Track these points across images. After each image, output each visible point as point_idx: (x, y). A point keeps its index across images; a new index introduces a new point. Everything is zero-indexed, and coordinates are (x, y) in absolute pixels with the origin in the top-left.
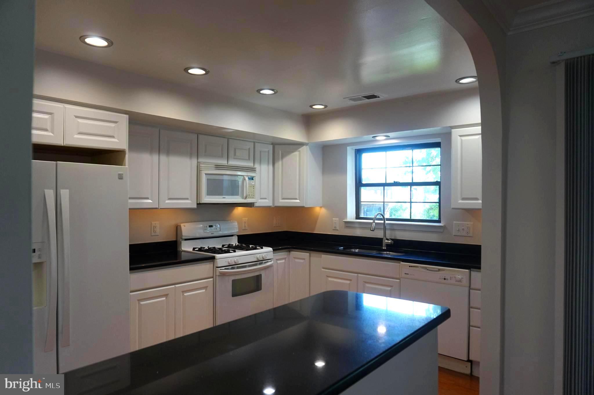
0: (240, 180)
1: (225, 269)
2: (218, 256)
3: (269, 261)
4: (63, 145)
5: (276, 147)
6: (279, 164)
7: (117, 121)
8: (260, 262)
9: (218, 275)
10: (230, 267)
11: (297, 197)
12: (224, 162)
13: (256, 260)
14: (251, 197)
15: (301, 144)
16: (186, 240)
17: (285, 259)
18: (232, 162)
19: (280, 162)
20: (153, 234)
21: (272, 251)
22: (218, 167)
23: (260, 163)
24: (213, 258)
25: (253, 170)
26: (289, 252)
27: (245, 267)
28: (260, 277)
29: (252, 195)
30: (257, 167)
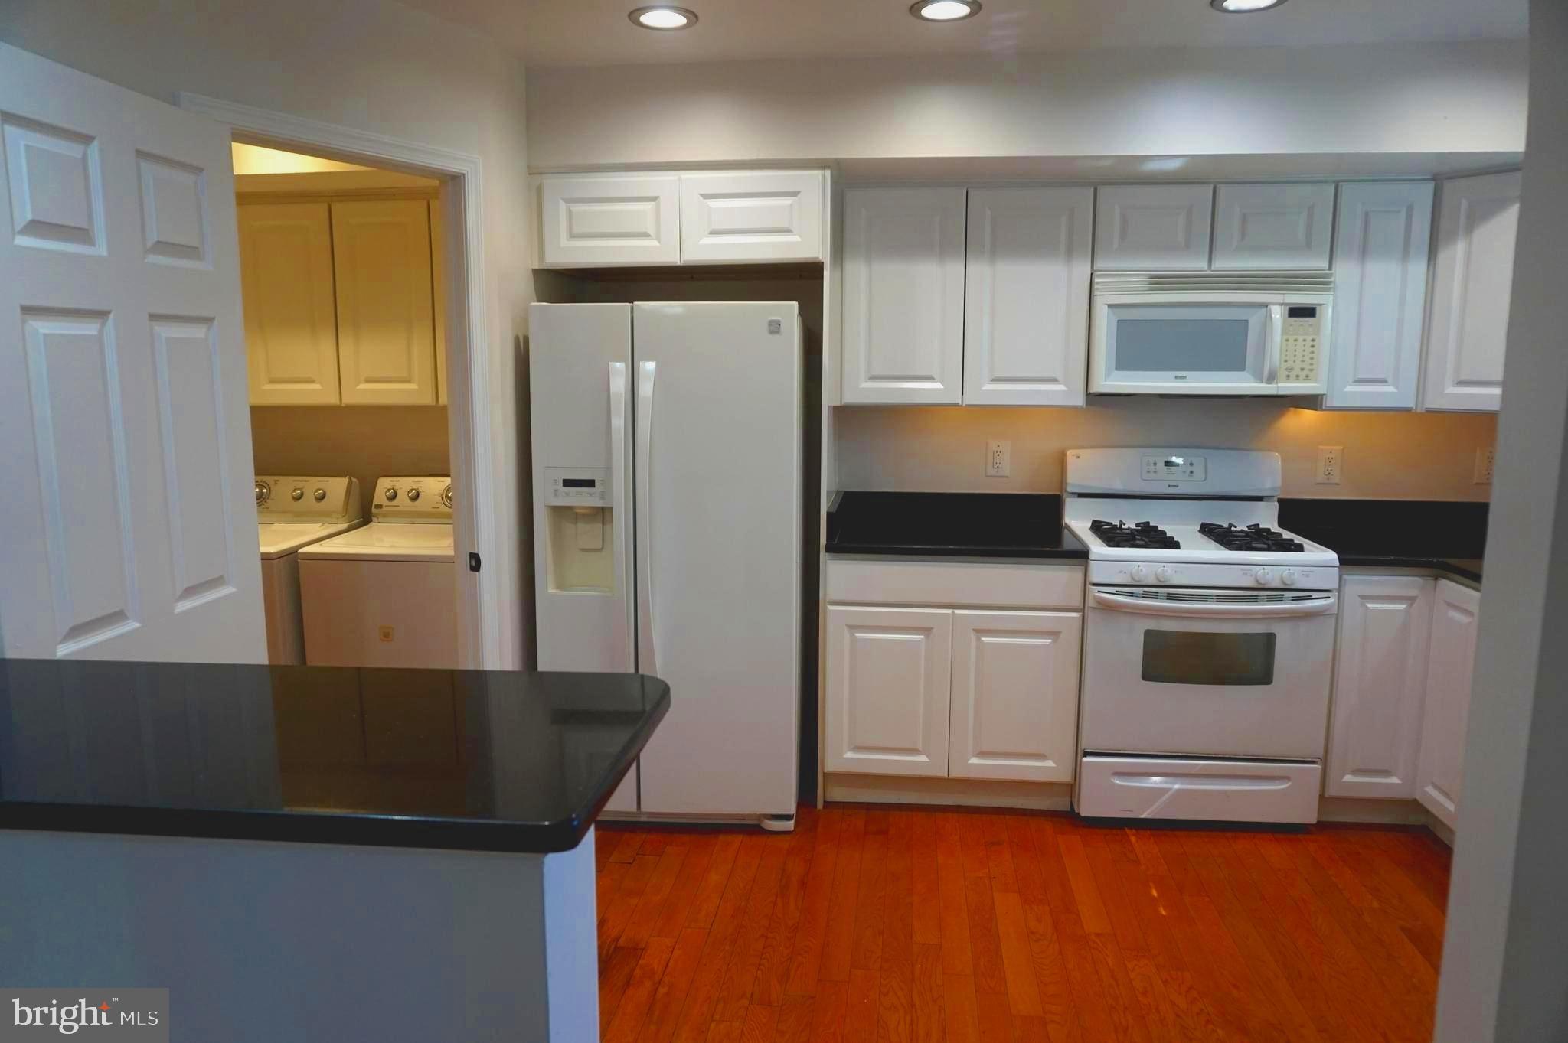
0: (1254, 319)
1: (1118, 593)
2: (1098, 551)
3: (1315, 595)
4: (679, 263)
5: (1449, 186)
6: (1454, 254)
7: (797, 190)
8: (1277, 593)
9: (1091, 607)
10: (1140, 590)
12: (1197, 264)
13: (1250, 583)
14: (1298, 376)
16: (1081, 495)
17: (1411, 600)
18: (1225, 264)
19: (1460, 248)
20: (991, 472)
21: (1338, 564)
22: (1158, 281)
23: (1364, 252)
24: (1084, 555)
25: (1319, 282)
26: (1436, 579)
27: (1204, 599)
28: (1270, 639)
29: (1302, 369)
30: (1345, 272)
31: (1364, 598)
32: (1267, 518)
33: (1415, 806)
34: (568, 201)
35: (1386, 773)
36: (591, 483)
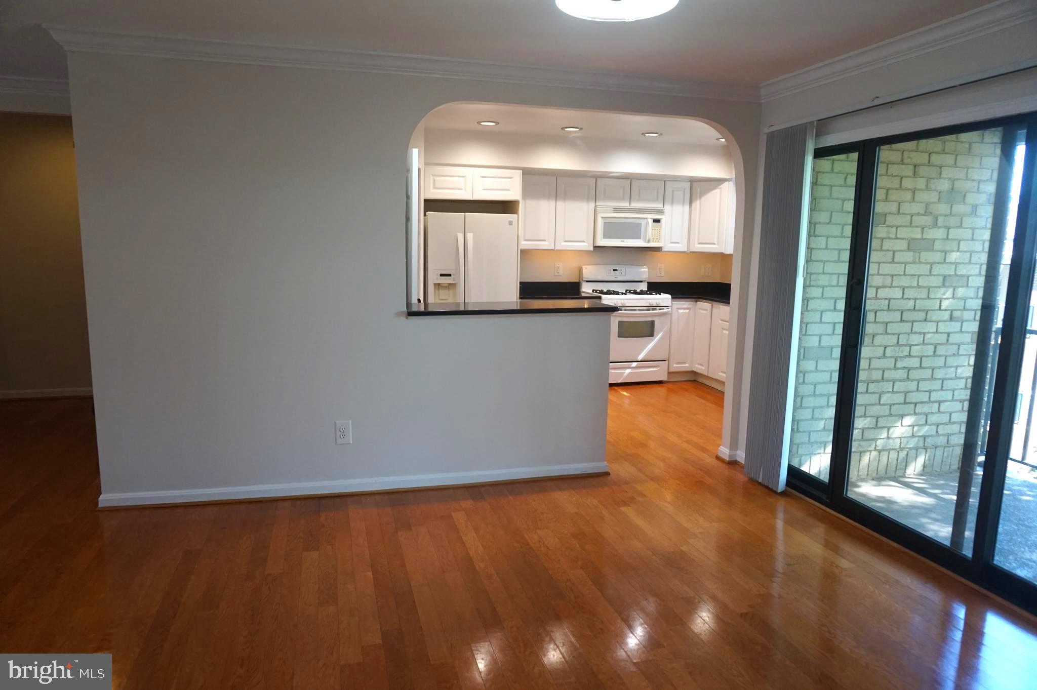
0: (643, 223)
2: (603, 296)
3: (665, 308)
4: (472, 199)
5: (694, 184)
6: (697, 204)
7: (512, 177)
8: (655, 308)
11: (715, 242)
12: (626, 204)
13: (648, 305)
14: (656, 241)
15: (722, 181)
16: (587, 281)
17: (689, 309)
18: (635, 205)
19: (698, 202)
20: (556, 274)
21: (671, 298)
22: (616, 210)
23: (672, 203)
24: (600, 298)
25: (661, 211)
26: (696, 302)
27: (635, 310)
28: (653, 322)
29: (657, 239)
30: (667, 208)
31: (678, 309)
32: (644, 287)
33: (694, 373)
34: (433, 175)
35: (684, 363)
36: (450, 275)
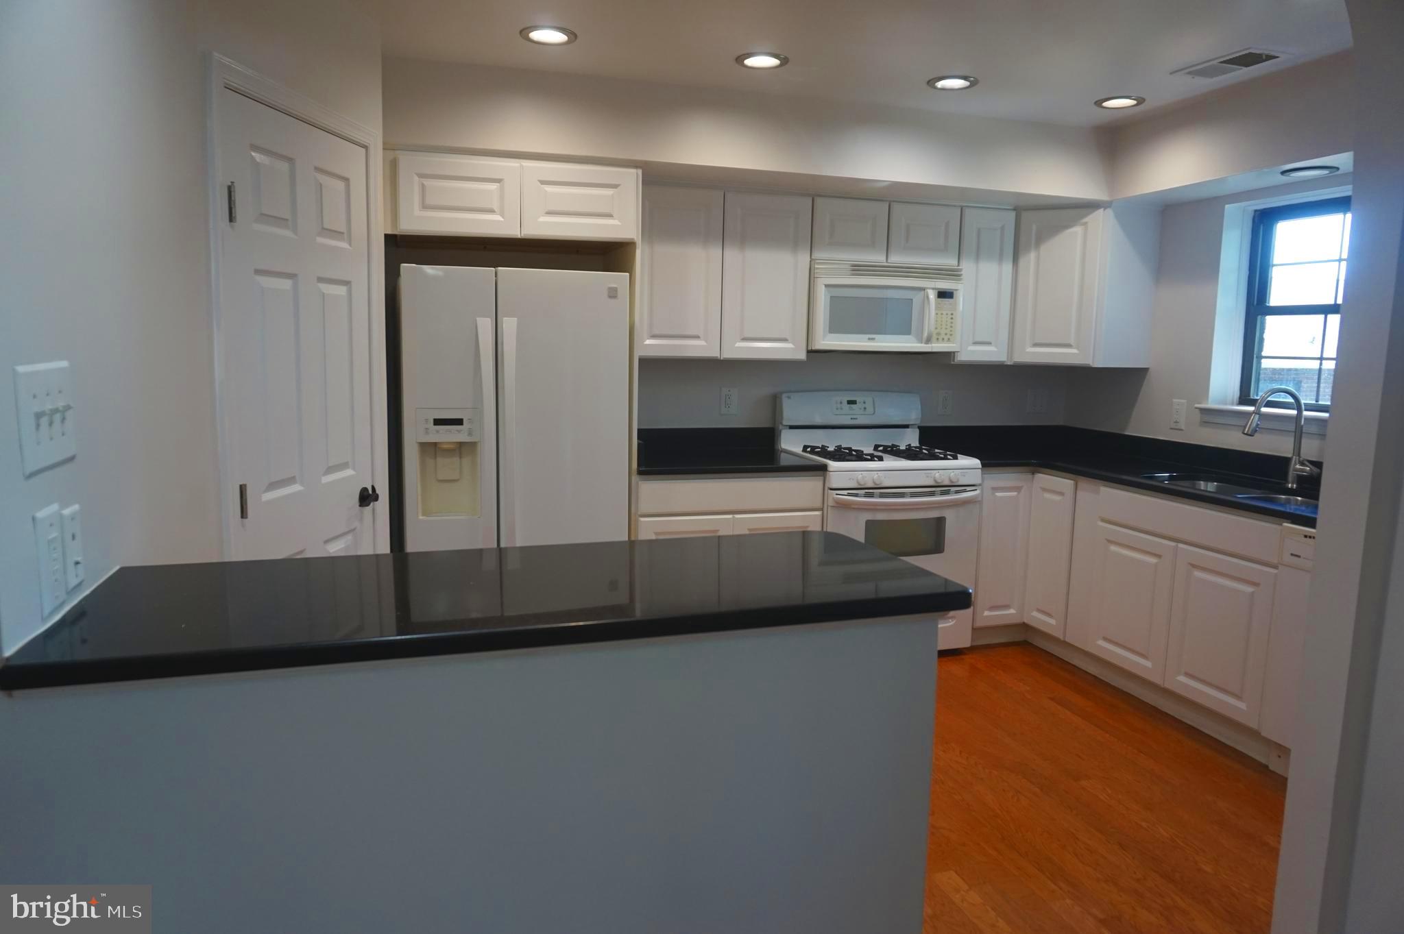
0: (917, 298)
1: (849, 495)
2: (833, 465)
3: (968, 488)
4: (519, 237)
5: (1025, 215)
6: (1029, 260)
7: (617, 183)
8: (945, 488)
9: (831, 506)
10: (863, 492)
11: (1072, 342)
12: (878, 258)
13: (931, 483)
14: (943, 339)
15: (1089, 206)
16: (792, 427)
17: (1018, 489)
18: (896, 259)
19: (1032, 255)
20: (724, 412)
21: (980, 466)
22: (857, 269)
23: (977, 257)
24: (824, 468)
25: (954, 274)
26: (1033, 474)
27: (902, 495)
28: (940, 521)
29: (946, 334)
30: (967, 267)
31: (995, 489)
32: (911, 439)
33: (1025, 627)
34: (421, 176)
35: (1007, 607)
36: (459, 422)
